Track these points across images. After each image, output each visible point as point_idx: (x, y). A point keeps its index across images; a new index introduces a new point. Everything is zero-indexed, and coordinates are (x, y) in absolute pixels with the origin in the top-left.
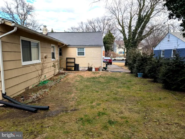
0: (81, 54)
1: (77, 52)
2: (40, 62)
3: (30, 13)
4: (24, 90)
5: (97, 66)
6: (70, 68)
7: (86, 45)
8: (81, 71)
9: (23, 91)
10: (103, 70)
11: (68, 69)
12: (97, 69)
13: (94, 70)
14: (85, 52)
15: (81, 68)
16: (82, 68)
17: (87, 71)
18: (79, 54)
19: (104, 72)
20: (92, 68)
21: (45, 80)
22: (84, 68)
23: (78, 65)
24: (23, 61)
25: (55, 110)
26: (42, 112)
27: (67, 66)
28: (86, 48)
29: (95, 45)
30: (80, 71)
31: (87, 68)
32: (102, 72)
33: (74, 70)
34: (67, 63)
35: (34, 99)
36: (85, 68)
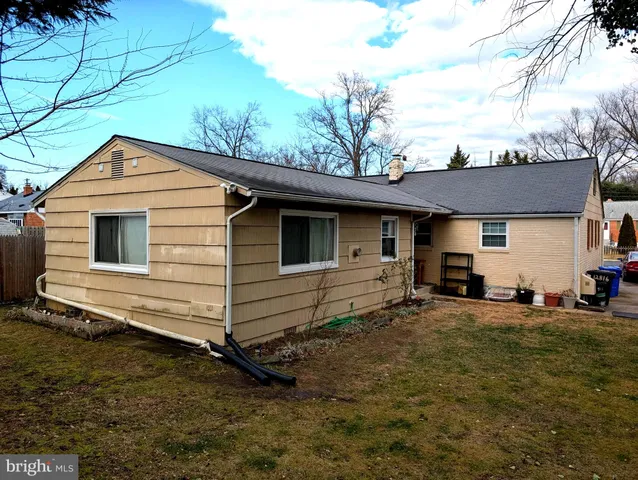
0: (494, 240)
1: (481, 234)
2: (337, 266)
3: (382, 111)
4: (282, 334)
5: (556, 288)
6: (454, 285)
7: (513, 210)
8: (491, 300)
9: (278, 335)
10: (577, 305)
11: (446, 289)
12: (554, 300)
13: (538, 300)
14: (507, 234)
15: (492, 291)
16: (497, 291)
17: (512, 300)
18: (488, 241)
19: (581, 311)
20: (533, 292)
21: (352, 314)
22: (502, 291)
23: (481, 278)
24: (283, 264)
25: (306, 389)
26: (278, 387)
27: (445, 280)
28: (510, 221)
29: (546, 213)
30: (486, 299)
31: (513, 293)
32: (575, 311)
33: (465, 293)
34: (446, 268)
35: (284, 357)
36: (506, 292)
